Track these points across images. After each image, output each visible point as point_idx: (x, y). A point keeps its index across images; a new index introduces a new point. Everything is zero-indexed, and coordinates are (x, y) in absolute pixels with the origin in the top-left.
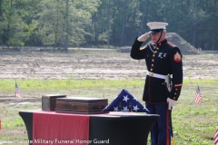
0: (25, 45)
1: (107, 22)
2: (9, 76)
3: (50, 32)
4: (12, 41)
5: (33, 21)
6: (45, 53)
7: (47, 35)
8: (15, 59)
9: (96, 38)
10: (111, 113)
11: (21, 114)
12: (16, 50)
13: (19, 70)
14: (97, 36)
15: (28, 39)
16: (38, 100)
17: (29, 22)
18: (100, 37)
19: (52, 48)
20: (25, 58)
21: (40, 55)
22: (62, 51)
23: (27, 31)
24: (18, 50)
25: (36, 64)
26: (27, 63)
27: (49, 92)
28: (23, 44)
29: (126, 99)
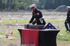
0: (19, 9)
1: (44, 2)
2: (14, 18)
3: (27, 5)
4: (15, 8)
5: (22, 2)
6: (25, 12)
7: (26, 6)
8: (16, 13)
9: (40, 7)
10: (45, 29)
11: (18, 30)
12: (16, 11)
13: (17, 17)
14: (41, 6)
15: (20, 7)
16: (23, 25)
17: (20, 2)
18: (42, 7)
19: (27, 10)
20: (19, 13)
21: (24, 12)
22: (30, 11)
23: (20, 5)
24: (17, 11)
25: (22, 15)
26: (20, 15)
27: (27, 23)
28: (18, 9)
29: (50, 25)
